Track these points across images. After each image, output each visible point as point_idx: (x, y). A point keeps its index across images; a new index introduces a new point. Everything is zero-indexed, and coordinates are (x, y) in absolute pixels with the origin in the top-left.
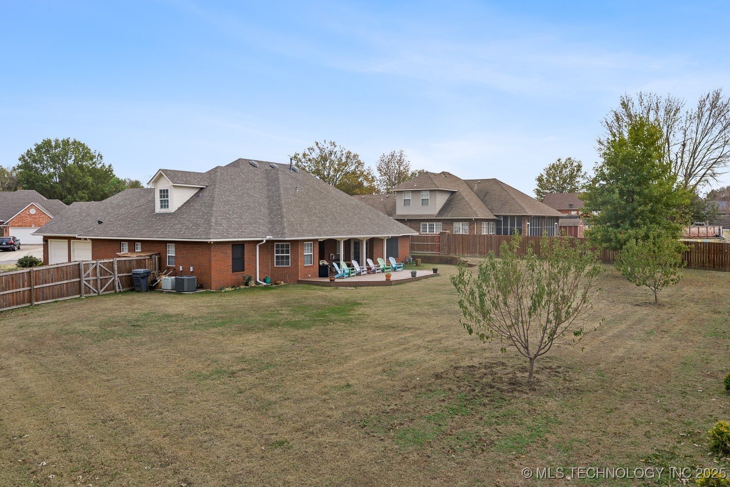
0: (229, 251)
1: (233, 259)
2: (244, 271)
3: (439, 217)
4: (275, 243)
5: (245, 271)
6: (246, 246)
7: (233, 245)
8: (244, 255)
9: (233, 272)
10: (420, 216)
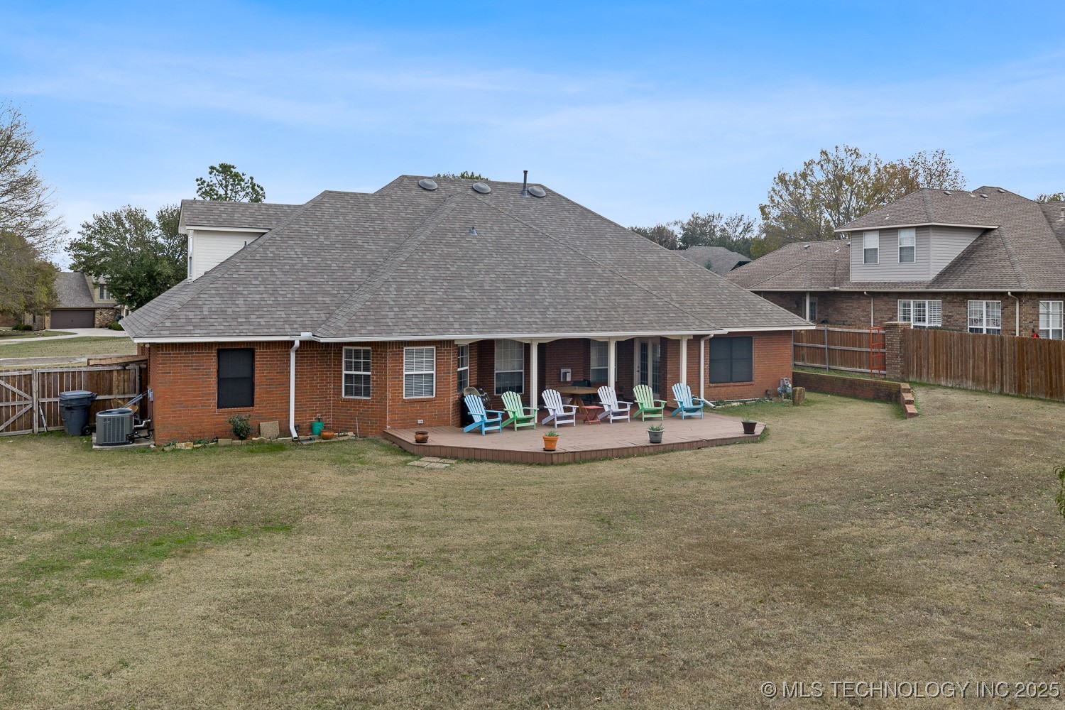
0: (211, 364)
1: (221, 381)
2: (252, 405)
3: (933, 287)
4: (344, 348)
5: (257, 407)
6: (258, 351)
7: (219, 351)
8: (253, 371)
9: (220, 405)
10: (895, 285)
